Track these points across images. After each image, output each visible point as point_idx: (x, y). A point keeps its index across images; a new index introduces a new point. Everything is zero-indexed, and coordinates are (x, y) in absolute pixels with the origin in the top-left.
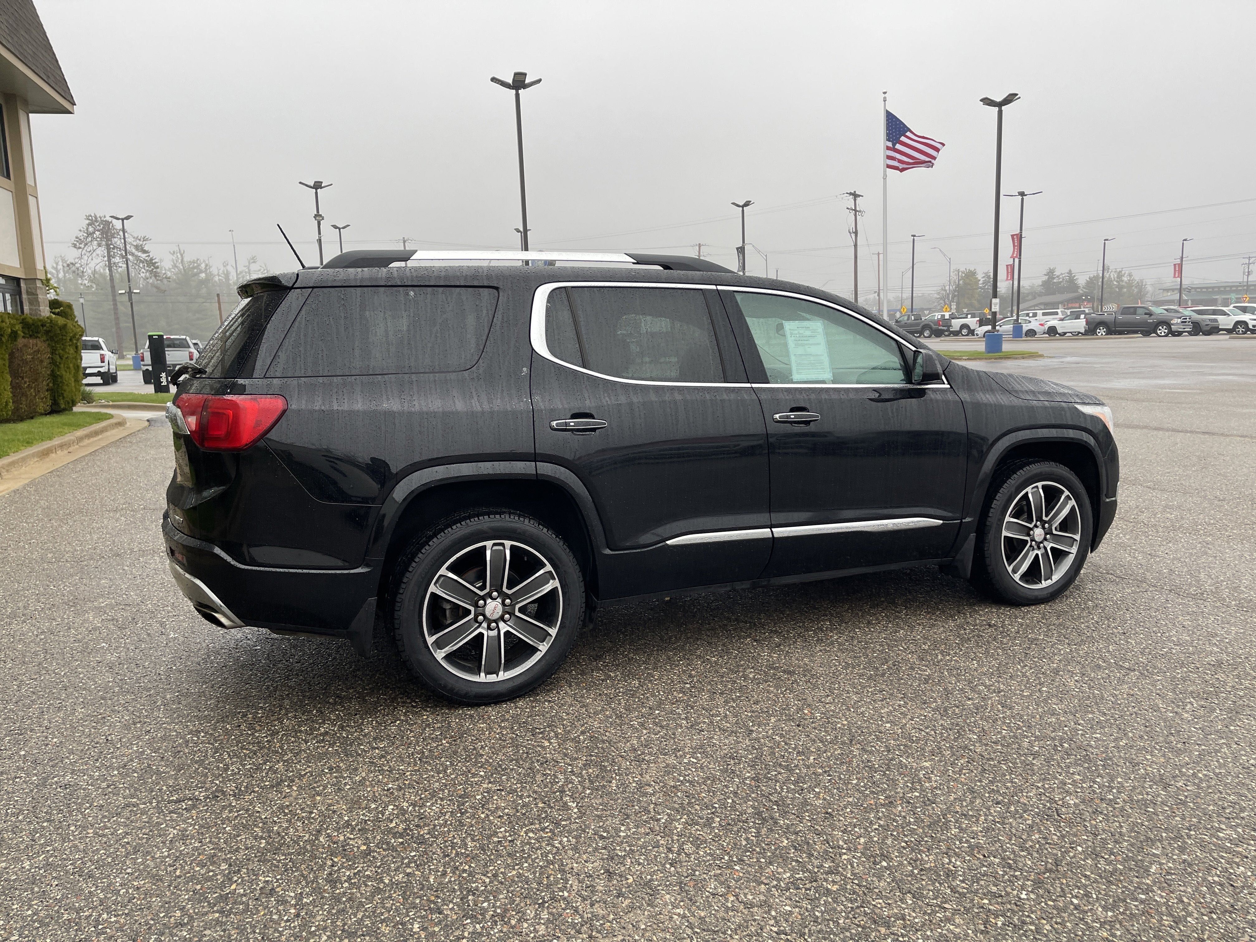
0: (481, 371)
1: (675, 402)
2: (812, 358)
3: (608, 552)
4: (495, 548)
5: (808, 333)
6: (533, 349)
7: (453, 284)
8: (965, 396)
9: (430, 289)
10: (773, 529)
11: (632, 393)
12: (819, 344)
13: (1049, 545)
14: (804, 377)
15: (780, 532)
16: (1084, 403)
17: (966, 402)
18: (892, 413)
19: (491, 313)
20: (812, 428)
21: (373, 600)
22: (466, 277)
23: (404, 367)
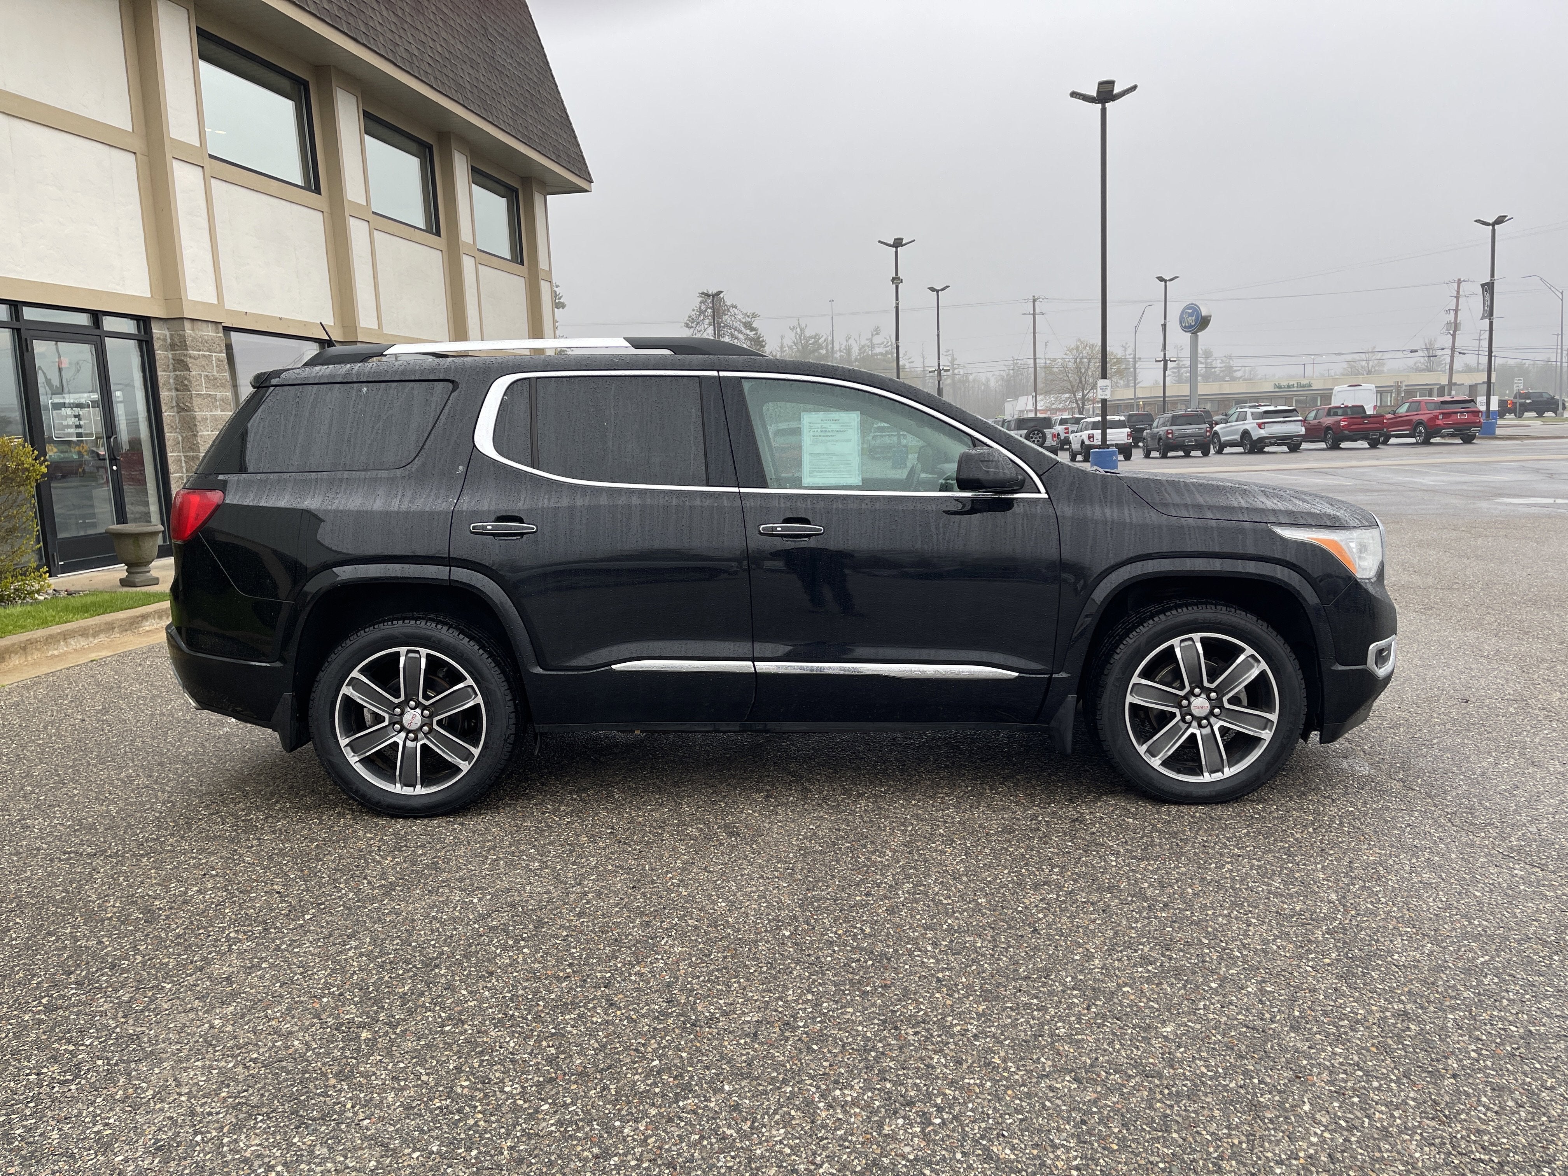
0: (413, 469)
1: (630, 507)
2: (835, 458)
3: (539, 670)
4: (411, 655)
5: (835, 427)
6: (475, 446)
7: (407, 378)
8: (1066, 510)
9: (383, 384)
10: (756, 663)
11: (579, 496)
12: (849, 441)
13: (1217, 724)
14: (819, 481)
15: (764, 667)
16: (1280, 524)
17: (1064, 517)
18: (937, 528)
19: (440, 408)
20: (812, 543)
21: (288, 695)
22: (423, 371)
23: (339, 465)
